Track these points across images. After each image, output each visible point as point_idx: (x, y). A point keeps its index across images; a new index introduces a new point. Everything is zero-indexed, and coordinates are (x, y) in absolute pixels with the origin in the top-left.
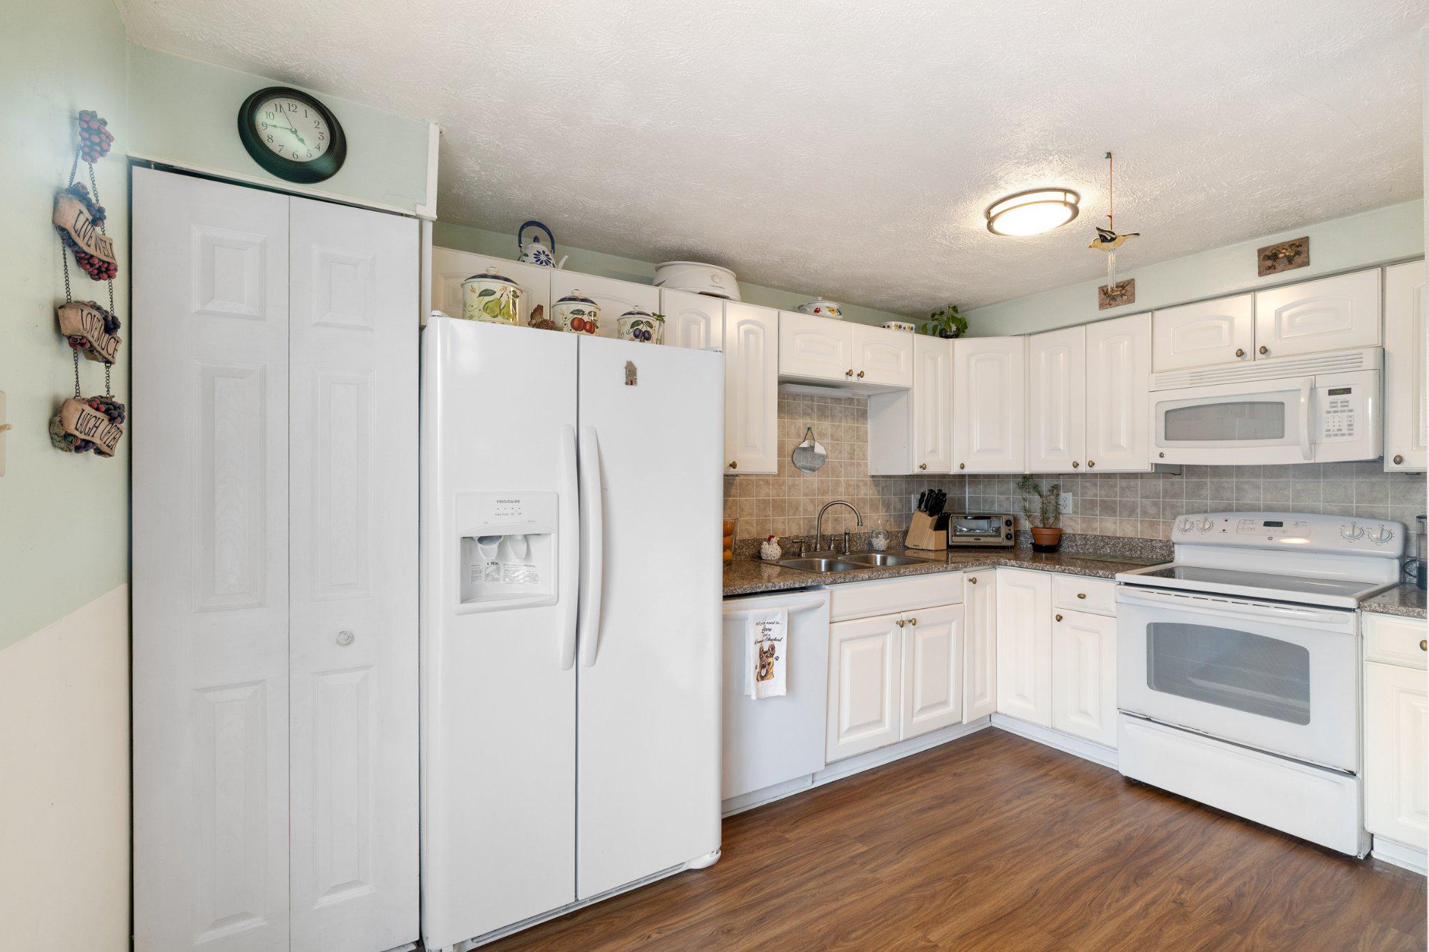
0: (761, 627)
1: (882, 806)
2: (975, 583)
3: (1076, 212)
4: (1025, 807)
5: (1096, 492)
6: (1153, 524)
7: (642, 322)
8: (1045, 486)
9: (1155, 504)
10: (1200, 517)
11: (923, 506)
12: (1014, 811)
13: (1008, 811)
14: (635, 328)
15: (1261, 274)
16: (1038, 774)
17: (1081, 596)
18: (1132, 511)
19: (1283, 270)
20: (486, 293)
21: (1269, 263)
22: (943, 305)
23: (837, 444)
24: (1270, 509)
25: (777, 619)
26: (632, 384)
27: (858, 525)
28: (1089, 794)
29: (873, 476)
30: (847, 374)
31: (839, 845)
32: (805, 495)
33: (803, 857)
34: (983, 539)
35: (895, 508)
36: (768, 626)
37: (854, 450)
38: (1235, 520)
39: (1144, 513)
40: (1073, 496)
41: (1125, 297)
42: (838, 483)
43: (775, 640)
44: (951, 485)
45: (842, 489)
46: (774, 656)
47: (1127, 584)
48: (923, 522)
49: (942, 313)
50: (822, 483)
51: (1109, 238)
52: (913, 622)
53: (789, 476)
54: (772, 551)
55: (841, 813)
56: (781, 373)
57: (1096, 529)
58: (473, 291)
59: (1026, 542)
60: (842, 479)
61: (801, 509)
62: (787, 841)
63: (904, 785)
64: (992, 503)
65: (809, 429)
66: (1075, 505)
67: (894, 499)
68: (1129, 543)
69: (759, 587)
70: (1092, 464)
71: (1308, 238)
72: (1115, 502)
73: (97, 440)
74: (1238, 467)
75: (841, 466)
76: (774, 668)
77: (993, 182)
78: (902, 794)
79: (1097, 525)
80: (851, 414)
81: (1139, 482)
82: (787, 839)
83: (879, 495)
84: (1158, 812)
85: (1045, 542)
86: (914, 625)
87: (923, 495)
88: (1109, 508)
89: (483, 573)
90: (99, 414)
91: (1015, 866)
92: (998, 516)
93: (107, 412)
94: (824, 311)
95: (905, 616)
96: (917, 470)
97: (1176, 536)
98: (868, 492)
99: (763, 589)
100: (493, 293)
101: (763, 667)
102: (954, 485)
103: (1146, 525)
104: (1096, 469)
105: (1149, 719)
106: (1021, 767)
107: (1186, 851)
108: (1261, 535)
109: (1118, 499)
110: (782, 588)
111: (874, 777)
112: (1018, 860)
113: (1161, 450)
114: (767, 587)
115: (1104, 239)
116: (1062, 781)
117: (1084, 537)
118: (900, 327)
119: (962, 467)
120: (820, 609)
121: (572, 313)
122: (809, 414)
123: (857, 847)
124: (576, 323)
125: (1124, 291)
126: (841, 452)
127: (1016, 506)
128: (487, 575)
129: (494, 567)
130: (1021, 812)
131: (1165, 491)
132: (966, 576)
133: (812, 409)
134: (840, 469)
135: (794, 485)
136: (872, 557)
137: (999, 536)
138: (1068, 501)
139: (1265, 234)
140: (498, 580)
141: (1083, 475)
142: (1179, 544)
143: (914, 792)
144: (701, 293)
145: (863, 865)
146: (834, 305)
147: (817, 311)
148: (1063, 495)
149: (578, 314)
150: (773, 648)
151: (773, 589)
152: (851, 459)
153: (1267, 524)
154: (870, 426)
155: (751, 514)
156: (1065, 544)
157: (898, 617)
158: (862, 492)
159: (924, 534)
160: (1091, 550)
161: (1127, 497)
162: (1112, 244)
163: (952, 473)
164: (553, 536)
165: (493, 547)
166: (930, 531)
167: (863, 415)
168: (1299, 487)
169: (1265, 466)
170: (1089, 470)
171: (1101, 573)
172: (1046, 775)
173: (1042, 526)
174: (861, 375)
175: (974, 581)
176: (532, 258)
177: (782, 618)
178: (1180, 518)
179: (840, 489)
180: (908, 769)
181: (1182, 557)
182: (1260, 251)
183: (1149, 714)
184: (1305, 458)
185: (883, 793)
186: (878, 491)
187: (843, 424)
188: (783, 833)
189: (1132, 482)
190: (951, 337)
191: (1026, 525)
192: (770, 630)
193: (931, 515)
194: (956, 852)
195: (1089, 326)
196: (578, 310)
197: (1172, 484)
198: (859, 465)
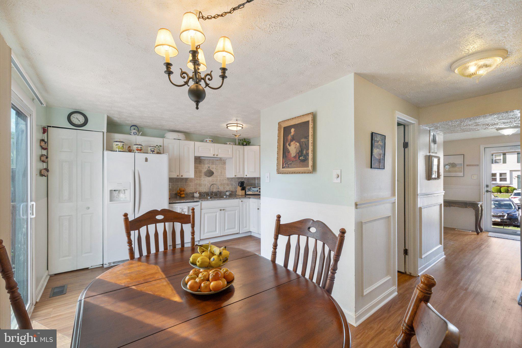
0: (181, 209)
3: (242, 128)
11: (239, 185)
14: (151, 150)
20: (117, 145)
23: (217, 170)
25: (185, 207)
26: (147, 161)
29: (227, 178)
30: (213, 155)
32: (208, 182)
34: (254, 193)
35: (234, 186)
36: (183, 209)
42: (217, 180)
43: (185, 212)
44: (251, 180)
50: (213, 179)
52: (224, 210)
53: (203, 178)
54: (197, 195)
56: (195, 155)
58: (115, 144)
60: (219, 179)
61: (207, 185)
65: (209, 167)
67: (233, 183)
73: (45, 175)
75: (218, 176)
80: (221, 163)
83: (229, 182)
87: (239, 182)
89: (115, 196)
90: (46, 171)
92: (257, 187)
93: (47, 171)
94: (208, 141)
95: (222, 209)
96: (234, 177)
98: (226, 182)
102: (252, 180)
114: (184, 201)
118: (230, 144)
119: (246, 176)
120: (197, 206)
122: (209, 164)
124: (137, 149)
126: (218, 172)
129: (118, 196)
132: (240, 200)
133: (210, 163)
135: (204, 180)
136: (224, 196)
144: (174, 139)
146: (211, 140)
147: (206, 141)
152: (221, 174)
154: (227, 166)
155: (193, 187)
157: (220, 209)
164: (129, 190)
165: (117, 192)
166: (241, 191)
167: (225, 163)
174: (217, 155)
175: (242, 201)
176: (132, 134)
179: (218, 181)
187: (219, 166)
190: (245, 145)
193: (241, 187)
196: (137, 147)
198: (223, 175)
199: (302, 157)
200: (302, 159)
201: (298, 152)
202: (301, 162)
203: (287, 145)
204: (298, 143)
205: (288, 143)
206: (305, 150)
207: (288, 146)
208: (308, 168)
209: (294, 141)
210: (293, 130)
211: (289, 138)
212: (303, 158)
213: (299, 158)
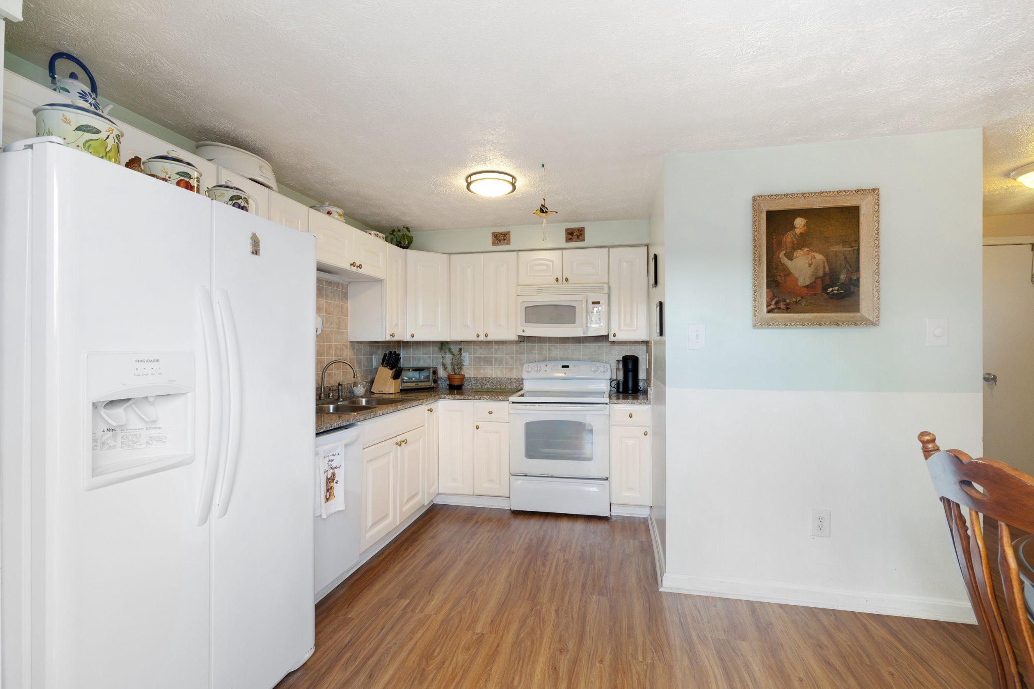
0: (327, 460)
1: (400, 572)
2: (431, 412)
4: (478, 542)
5: (482, 352)
6: (511, 370)
7: (241, 198)
8: (455, 349)
9: (512, 358)
10: (535, 364)
11: (385, 363)
12: (474, 547)
13: (471, 547)
14: (234, 201)
15: (567, 241)
16: (472, 524)
17: (490, 413)
18: (501, 363)
19: (575, 241)
20: (87, 129)
21: (570, 236)
22: (400, 225)
23: (330, 317)
24: (562, 359)
25: (338, 451)
26: (256, 254)
27: (354, 377)
28: (502, 525)
29: (351, 342)
30: (351, 265)
31: (390, 607)
33: (371, 624)
34: (421, 384)
36: (331, 458)
37: (340, 322)
38: (550, 365)
39: (506, 363)
40: (469, 354)
41: (506, 241)
42: (330, 347)
43: (336, 468)
45: (333, 352)
46: (335, 481)
47: (513, 403)
48: (386, 373)
49: (399, 231)
50: (320, 346)
51: (545, 211)
52: (405, 442)
55: (377, 587)
57: (481, 374)
58: (66, 122)
59: (443, 385)
60: (332, 344)
62: (351, 619)
63: (405, 555)
64: (419, 360)
66: (470, 360)
67: (363, 358)
68: (500, 381)
69: (322, 429)
70: (487, 336)
71: (584, 228)
72: (492, 358)
74: (549, 338)
75: (332, 333)
76: (335, 490)
77: (485, 160)
78: (408, 560)
79: (482, 371)
80: (338, 295)
81: (504, 346)
82: (350, 618)
83: (354, 356)
84: (534, 525)
85: (456, 383)
86: (406, 443)
87: (385, 355)
88: (488, 361)
89: (99, 442)
91: (492, 575)
92: (428, 369)
94: (335, 215)
95: (399, 439)
96: (388, 338)
97: (525, 376)
98: (348, 354)
99: (325, 429)
100: (98, 132)
101: (328, 491)
103: (507, 370)
104: (489, 338)
105: (526, 475)
106: (463, 522)
107: (555, 537)
108: (561, 374)
109: (493, 356)
110: (336, 427)
111: (383, 556)
112: (492, 571)
113: (523, 328)
114: (327, 428)
115: (542, 211)
116: (486, 523)
117: (476, 379)
118: (378, 236)
119: (413, 336)
121: (177, 174)
123: (402, 603)
124: (182, 185)
125: (505, 238)
126: (332, 323)
127: (435, 362)
128: (103, 443)
129: (110, 433)
130: (478, 546)
131: (517, 351)
132: (425, 408)
134: (331, 336)
136: (359, 400)
137: (429, 381)
138: (466, 357)
139: (570, 222)
140: (115, 447)
141: (481, 342)
142: (526, 379)
143: (414, 556)
144: (250, 179)
145: (413, 611)
146: (340, 211)
147: (329, 213)
148: (463, 354)
149: (185, 177)
150: (334, 474)
151: (331, 429)
152: (338, 328)
153: (563, 367)
154: (350, 304)
156: (465, 383)
157: (395, 440)
158: (345, 353)
159: (387, 384)
160: (480, 386)
161: (498, 354)
162: (544, 214)
163: (405, 340)
164: (190, 395)
165: (119, 412)
166: (391, 380)
167: (345, 295)
168: (573, 348)
169: (560, 338)
170: (485, 339)
171: (500, 398)
172: (477, 522)
173: (454, 373)
174: (360, 266)
175: (431, 410)
176: (76, 96)
177: (340, 450)
178: (526, 365)
180: (402, 544)
181: (527, 386)
182: (567, 230)
183: (526, 472)
184: (584, 334)
185: (396, 563)
186: (354, 353)
187: (333, 302)
188: (345, 615)
189: (501, 346)
190: (404, 247)
191: (442, 373)
192: (332, 461)
193: (391, 369)
194: (459, 580)
195: (485, 254)
196: (183, 172)
197: (520, 347)
198: (343, 333)
199: (836, 288)
200: (835, 292)
201: (821, 274)
202: (832, 298)
203: (782, 255)
204: (820, 253)
205: (784, 252)
206: (844, 271)
207: (785, 260)
208: (857, 314)
209: (806, 249)
210: (800, 222)
211: (789, 240)
212: (838, 290)
213: (825, 289)
